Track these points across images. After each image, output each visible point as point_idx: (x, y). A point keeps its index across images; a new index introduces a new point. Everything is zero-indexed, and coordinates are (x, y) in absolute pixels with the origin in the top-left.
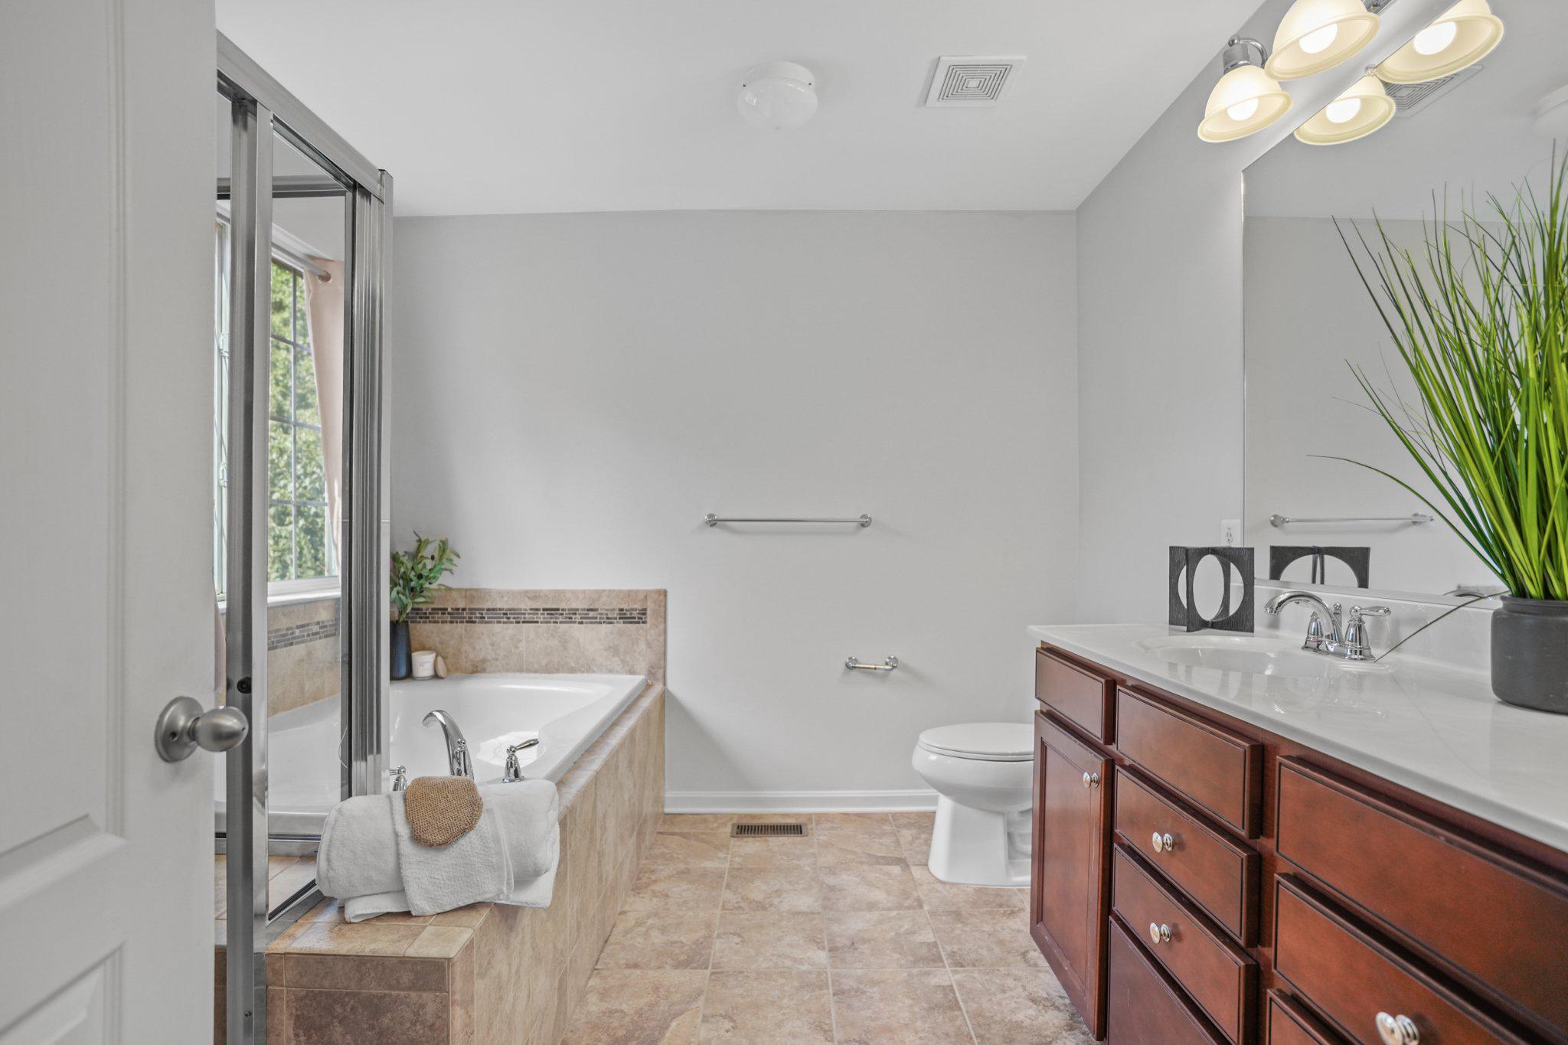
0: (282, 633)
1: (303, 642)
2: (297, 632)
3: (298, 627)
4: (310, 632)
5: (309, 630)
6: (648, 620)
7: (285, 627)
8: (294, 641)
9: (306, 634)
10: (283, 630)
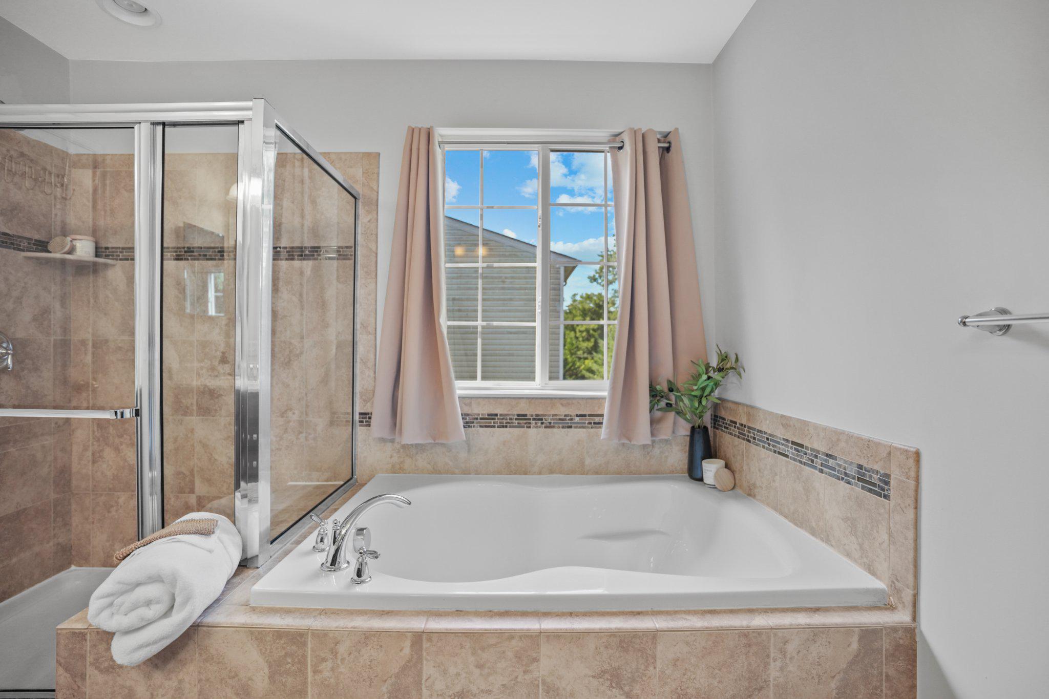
0: (561, 417)
1: (583, 427)
2: (577, 419)
3: (577, 416)
4: (592, 422)
5: (592, 419)
6: (892, 494)
7: (564, 414)
8: (573, 425)
9: (587, 422)
10: (562, 416)
